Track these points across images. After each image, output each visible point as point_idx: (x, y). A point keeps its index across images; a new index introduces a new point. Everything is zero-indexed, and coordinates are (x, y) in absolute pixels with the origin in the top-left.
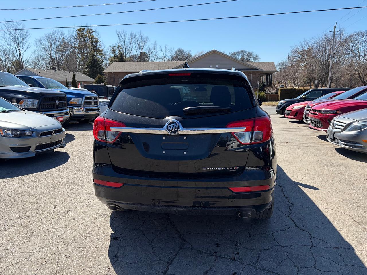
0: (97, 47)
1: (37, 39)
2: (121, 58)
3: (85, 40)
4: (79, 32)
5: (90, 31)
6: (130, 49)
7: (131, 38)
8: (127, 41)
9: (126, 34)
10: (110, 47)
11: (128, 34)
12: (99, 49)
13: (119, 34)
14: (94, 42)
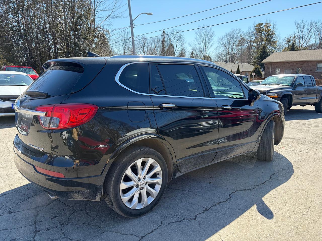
0: (272, 39)
1: (220, 37)
2: (293, 48)
3: (261, 34)
4: (257, 28)
5: (267, 25)
6: (309, 38)
7: (311, 27)
8: (305, 30)
9: (305, 23)
10: (285, 39)
11: (307, 24)
12: (273, 41)
13: (297, 25)
14: (270, 35)
